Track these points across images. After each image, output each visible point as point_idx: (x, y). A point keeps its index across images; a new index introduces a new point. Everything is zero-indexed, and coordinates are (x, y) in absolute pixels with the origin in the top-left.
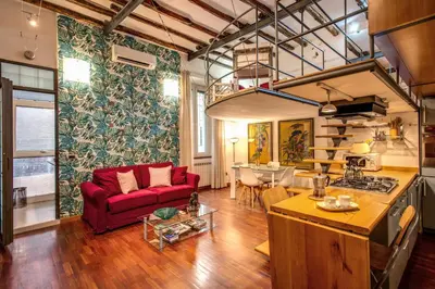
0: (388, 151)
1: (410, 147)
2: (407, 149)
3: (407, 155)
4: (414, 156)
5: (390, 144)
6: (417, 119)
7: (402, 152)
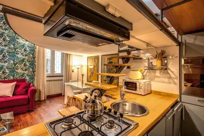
0: (156, 79)
1: (173, 76)
2: (170, 78)
3: (170, 83)
4: (175, 84)
5: (158, 73)
6: (178, 52)
7: (166, 80)
